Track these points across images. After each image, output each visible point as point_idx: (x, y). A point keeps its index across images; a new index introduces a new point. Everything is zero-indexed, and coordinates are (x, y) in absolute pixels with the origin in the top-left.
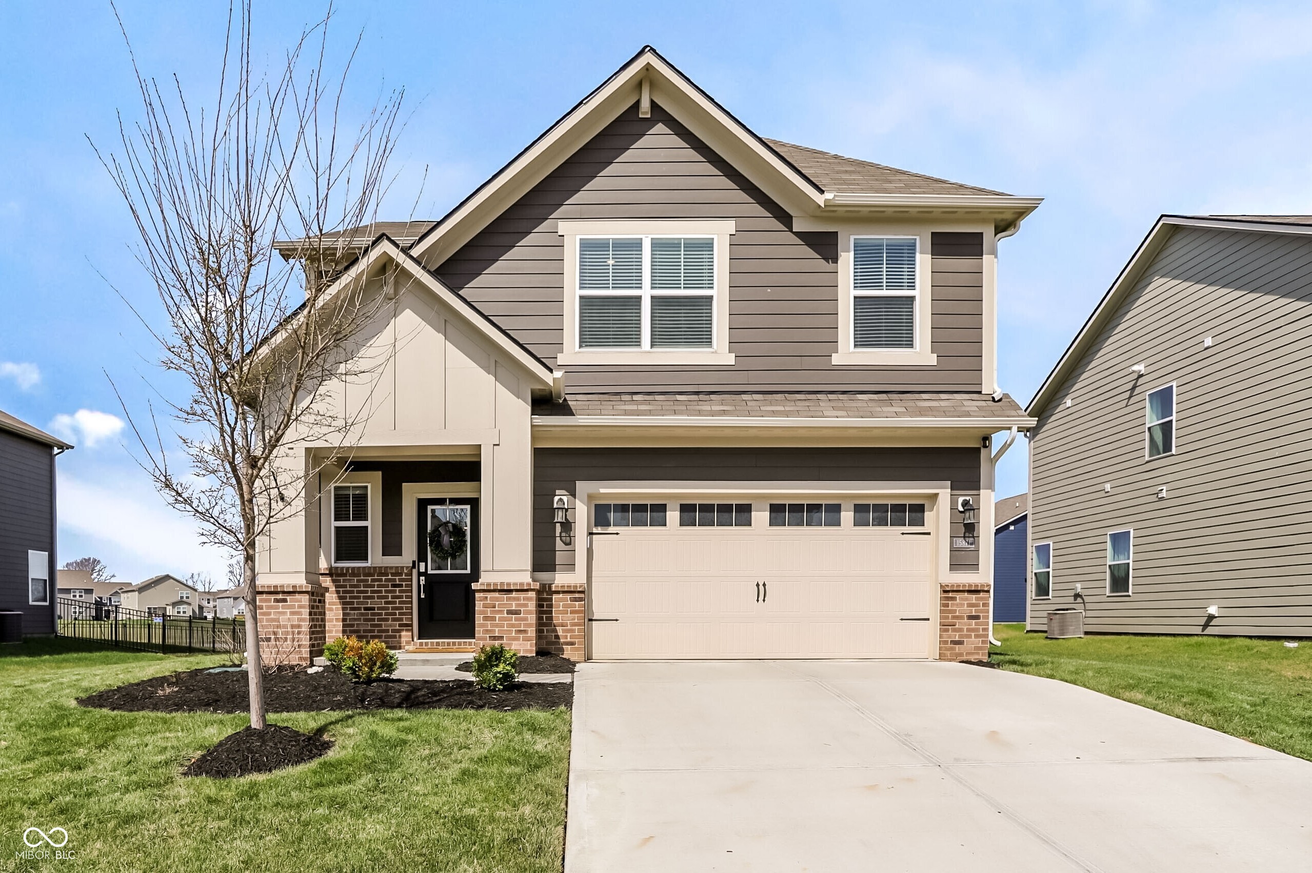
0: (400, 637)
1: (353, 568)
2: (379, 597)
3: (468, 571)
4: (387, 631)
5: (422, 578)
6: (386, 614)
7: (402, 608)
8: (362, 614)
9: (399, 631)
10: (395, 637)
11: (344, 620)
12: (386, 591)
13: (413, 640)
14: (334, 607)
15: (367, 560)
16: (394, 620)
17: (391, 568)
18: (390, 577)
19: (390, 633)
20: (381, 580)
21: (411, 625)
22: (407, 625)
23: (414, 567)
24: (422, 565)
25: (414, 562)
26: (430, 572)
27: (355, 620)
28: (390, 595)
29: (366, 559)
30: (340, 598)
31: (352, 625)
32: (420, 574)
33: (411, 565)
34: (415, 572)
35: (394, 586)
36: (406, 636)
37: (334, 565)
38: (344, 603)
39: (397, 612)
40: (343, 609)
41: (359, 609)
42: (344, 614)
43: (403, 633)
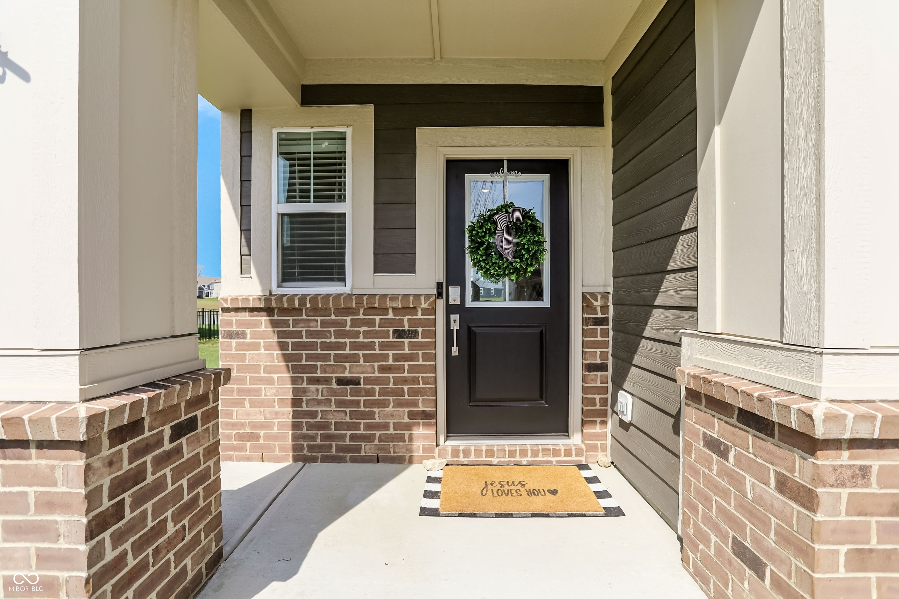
0: (411, 439)
1: (314, 298)
2: (367, 358)
3: (546, 303)
4: (386, 426)
5: (455, 317)
6: (383, 392)
7: (415, 381)
8: (333, 392)
9: (408, 427)
10: (401, 438)
11: (296, 403)
12: (382, 346)
13: (437, 445)
14: (275, 376)
15: (343, 280)
16: (399, 404)
17: (394, 298)
18: (391, 316)
19: (391, 431)
20: (372, 323)
21: (433, 416)
22: (426, 415)
23: (439, 295)
24: (454, 292)
25: (439, 285)
26: (470, 304)
27: (319, 402)
28: (391, 353)
29: (341, 278)
30: (287, 358)
31: (313, 414)
32: (450, 309)
33: (434, 291)
34: (441, 304)
35: (400, 334)
36: (425, 437)
37: (276, 290)
38: (295, 369)
39: (406, 388)
40: (294, 381)
41: (327, 381)
42: (296, 392)
43: (419, 431)
